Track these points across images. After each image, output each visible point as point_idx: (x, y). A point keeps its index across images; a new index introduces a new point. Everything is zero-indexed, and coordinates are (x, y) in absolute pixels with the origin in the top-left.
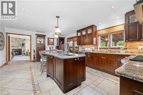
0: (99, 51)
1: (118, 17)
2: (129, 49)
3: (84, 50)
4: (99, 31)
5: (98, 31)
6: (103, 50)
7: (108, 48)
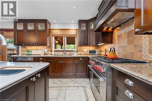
0: (53, 54)
1: (73, 22)
2: (80, 51)
3: (30, 53)
4: (54, 30)
5: (52, 29)
6: (58, 53)
7: (63, 51)
